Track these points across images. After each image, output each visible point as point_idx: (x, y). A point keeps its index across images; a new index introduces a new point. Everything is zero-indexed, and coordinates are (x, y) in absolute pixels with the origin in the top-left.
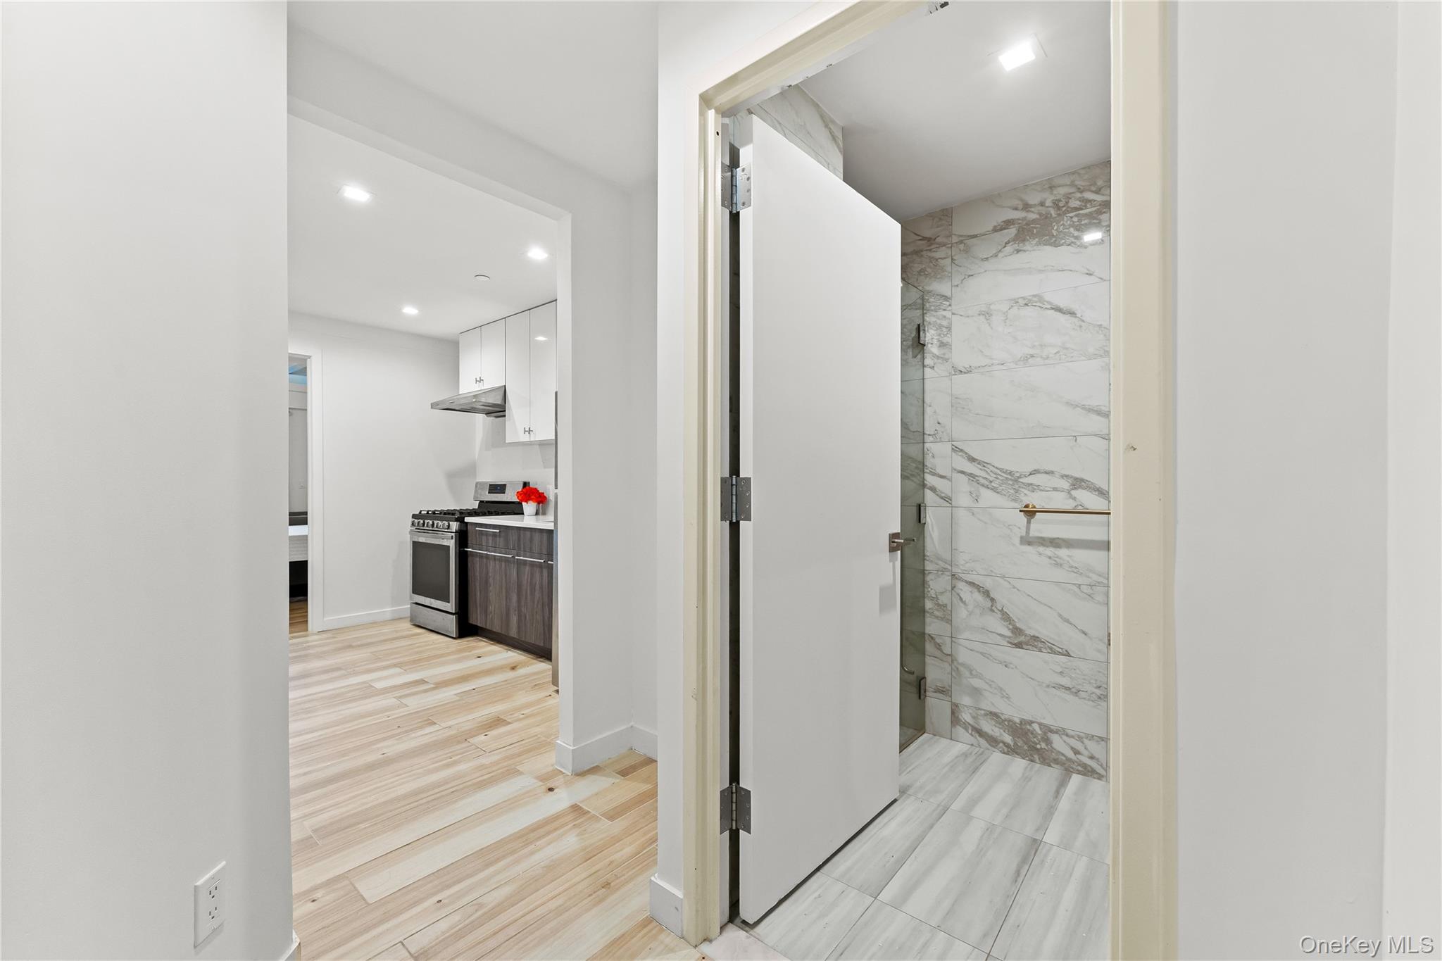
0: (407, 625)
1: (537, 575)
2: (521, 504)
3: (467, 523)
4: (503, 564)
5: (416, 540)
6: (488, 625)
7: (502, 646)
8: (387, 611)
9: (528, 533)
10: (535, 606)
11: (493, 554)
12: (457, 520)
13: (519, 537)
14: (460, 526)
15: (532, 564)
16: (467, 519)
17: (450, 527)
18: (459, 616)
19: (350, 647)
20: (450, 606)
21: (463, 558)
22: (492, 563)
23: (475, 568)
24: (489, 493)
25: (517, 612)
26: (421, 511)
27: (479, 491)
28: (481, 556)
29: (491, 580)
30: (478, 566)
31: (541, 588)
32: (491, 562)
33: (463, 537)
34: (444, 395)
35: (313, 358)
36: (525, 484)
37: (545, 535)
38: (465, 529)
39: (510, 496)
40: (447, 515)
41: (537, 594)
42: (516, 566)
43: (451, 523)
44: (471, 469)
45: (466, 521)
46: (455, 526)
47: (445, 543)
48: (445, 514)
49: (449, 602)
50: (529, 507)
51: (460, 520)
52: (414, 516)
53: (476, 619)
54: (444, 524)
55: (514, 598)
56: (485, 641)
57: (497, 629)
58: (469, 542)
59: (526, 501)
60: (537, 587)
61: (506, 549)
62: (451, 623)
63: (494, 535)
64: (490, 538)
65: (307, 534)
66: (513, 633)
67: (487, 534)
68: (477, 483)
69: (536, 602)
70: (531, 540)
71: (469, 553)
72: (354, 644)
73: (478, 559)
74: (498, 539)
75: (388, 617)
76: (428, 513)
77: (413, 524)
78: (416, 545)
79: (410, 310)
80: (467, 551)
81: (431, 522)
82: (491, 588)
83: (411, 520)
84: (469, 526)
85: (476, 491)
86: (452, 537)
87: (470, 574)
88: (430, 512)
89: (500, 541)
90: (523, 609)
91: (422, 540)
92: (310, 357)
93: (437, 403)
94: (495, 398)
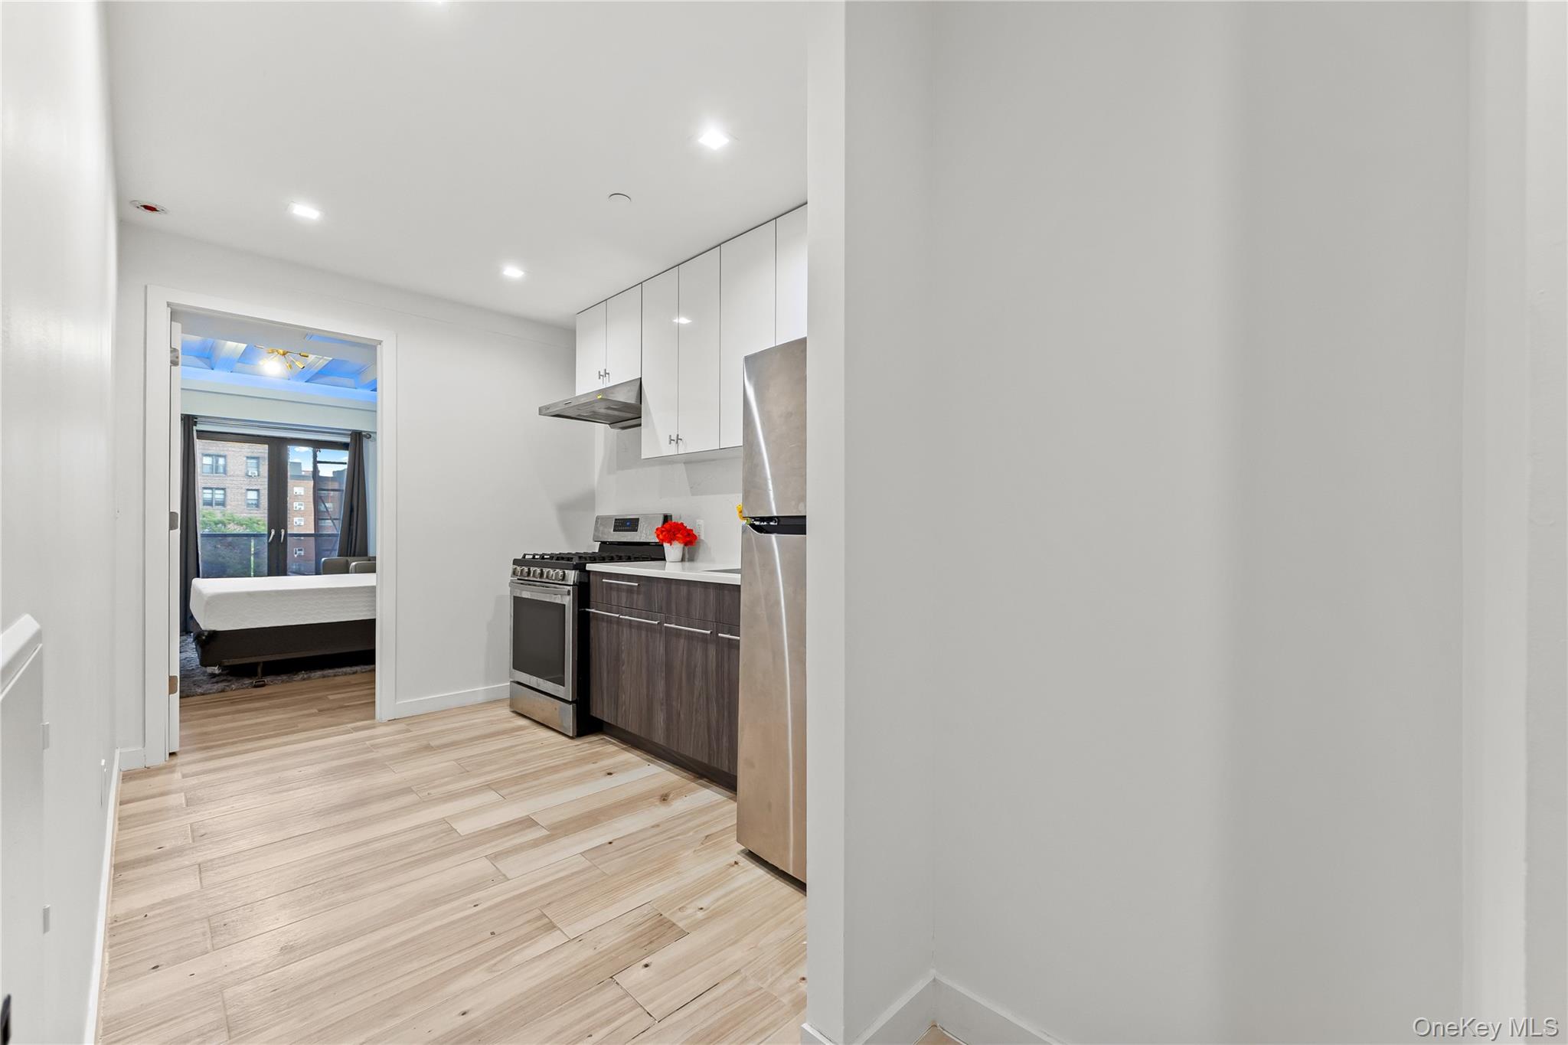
0: (505, 712)
1: (698, 654)
2: (662, 545)
3: (589, 572)
4: (644, 633)
5: (518, 595)
6: (619, 720)
7: (639, 753)
8: (480, 691)
9: (684, 589)
10: (695, 700)
11: (627, 617)
12: (575, 568)
13: (669, 593)
14: (580, 576)
15: (690, 636)
16: (590, 567)
17: (566, 579)
18: (577, 706)
19: (428, 748)
20: (566, 691)
21: (583, 621)
22: (626, 631)
23: (601, 637)
24: (614, 531)
25: (664, 707)
26: (525, 555)
27: (601, 528)
28: (609, 620)
29: (624, 656)
30: (604, 634)
31: (705, 672)
32: (625, 629)
33: (583, 592)
34: (556, 397)
35: (383, 344)
36: (667, 518)
37: (712, 593)
38: (586, 581)
39: (646, 534)
40: (561, 560)
41: (698, 683)
42: (663, 638)
43: (566, 571)
44: (588, 500)
45: (587, 569)
46: (572, 576)
47: (558, 600)
48: (558, 559)
49: (564, 686)
50: (673, 550)
51: (580, 568)
52: (516, 562)
53: (601, 710)
54: (557, 574)
55: (661, 686)
56: (613, 744)
57: (633, 728)
58: (592, 600)
59: (670, 542)
60: (699, 670)
61: (649, 612)
62: (567, 716)
63: (630, 589)
64: (624, 595)
65: (375, 584)
66: (659, 737)
67: (619, 587)
68: (598, 518)
69: (696, 693)
70: (689, 600)
71: (591, 614)
72: (432, 744)
73: (605, 624)
74: (635, 596)
75: (481, 699)
76: (534, 558)
77: (514, 573)
78: (518, 601)
79: (513, 272)
80: (589, 612)
81: (538, 571)
82: (624, 668)
83: (511, 567)
84: (591, 576)
85: (596, 529)
86: (569, 591)
87: (593, 644)
88: (536, 557)
89: (640, 600)
90: (674, 703)
91: (526, 595)
92: (380, 342)
93: (547, 408)
94: (627, 397)
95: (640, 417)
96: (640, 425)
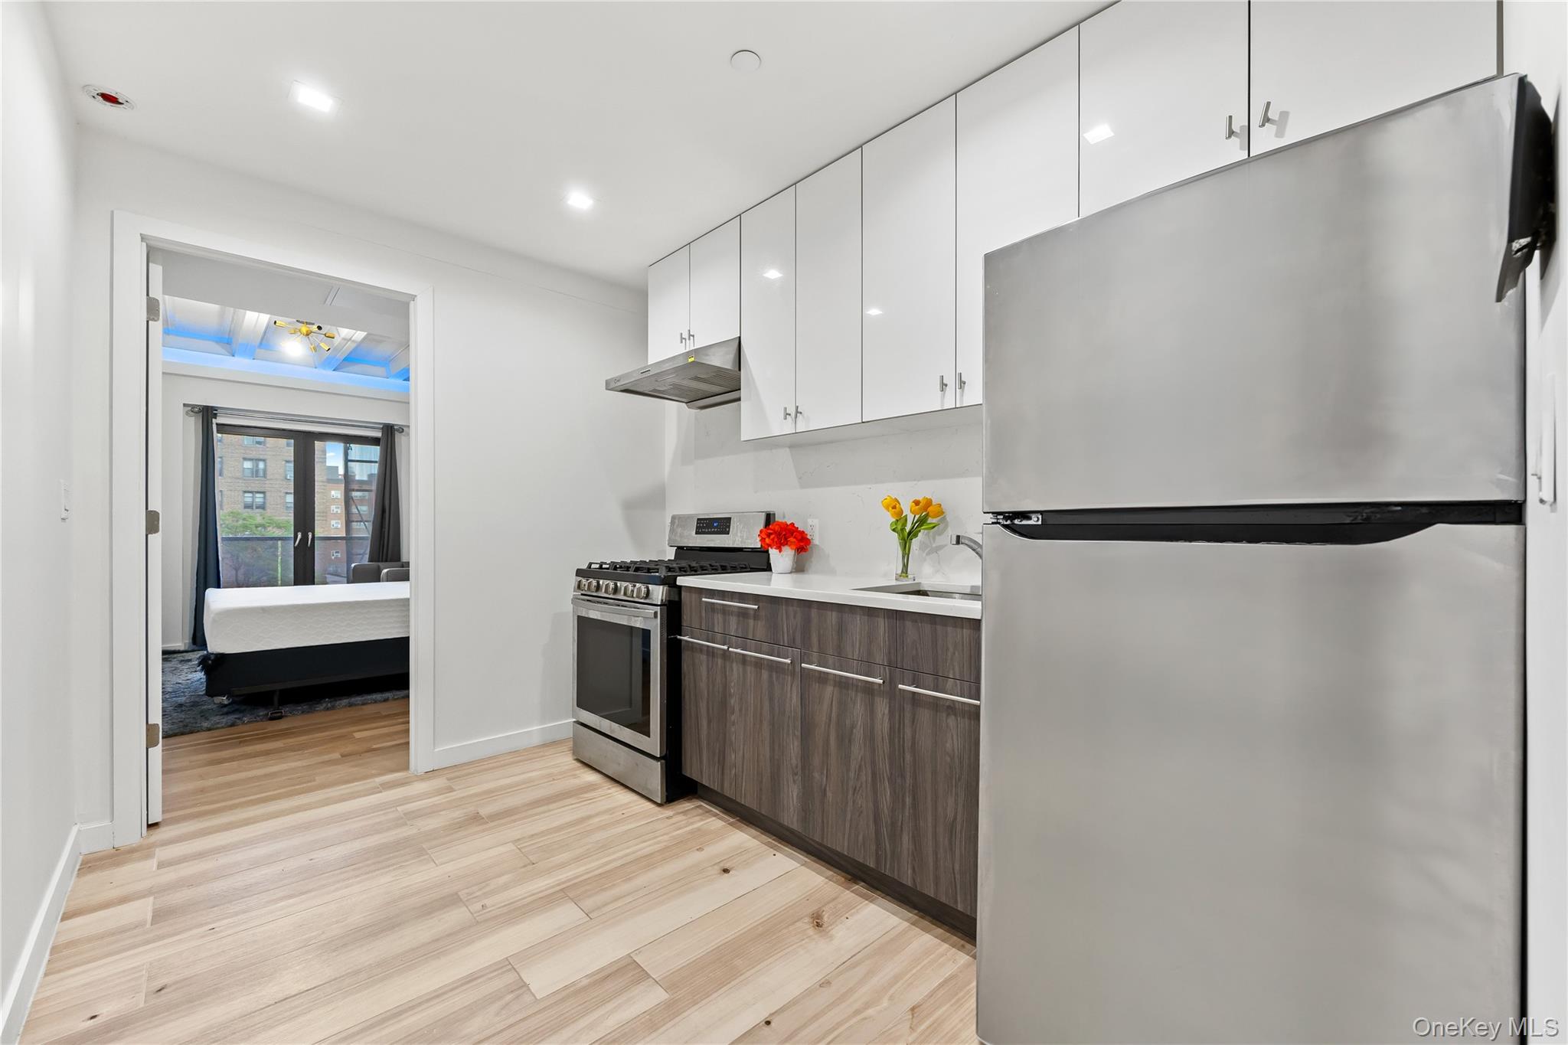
0: (567, 760)
1: (858, 709)
2: (767, 552)
3: (680, 587)
4: (765, 674)
5: (584, 614)
6: (726, 785)
7: (753, 831)
8: (533, 731)
9: (833, 617)
10: (852, 775)
11: (739, 651)
12: (662, 582)
13: (807, 621)
14: (669, 593)
15: (843, 684)
16: (682, 581)
17: (650, 596)
18: (666, 763)
19: (476, 819)
20: (653, 743)
21: (674, 651)
22: (736, 669)
23: (698, 675)
24: (696, 534)
25: (798, 778)
26: (590, 564)
27: (679, 530)
28: (711, 652)
29: (733, 701)
30: (703, 670)
31: (870, 736)
32: (734, 665)
33: (673, 612)
34: (625, 367)
35: (418, 299)
36: (769, 518)
37: (882, 624)
38: (677, 599)
39: (745, 536)
40: (641, 571)
41: (858, 751)
42: (797, 682)
43: (650, 587)
44: (656, 498)
45: (678, 583)
46: (659, 593)
47: (638, 623)
48: (637, 569)
49: (649, 737)
50: (781, 558)
51: (670, 582)
52: (580, 573)
53: (696, 768)
54: (639, 590)
55: (794, 747)
56: (716, 815)
57: (749, 800)
58: (684, 624)
59: (780, 549)
60: (859, 733)
61: (774, 644)
62: (653, 776)
63: (743, 614)
64: (733, 621)
65: (408, 596)
66: (791, 818)
67: (725, 610)
68: (674, 518)
69: (854, 765)
70: (841, 629)
71: (683, 643)
72: (484, 812)
73: (704, 657)
74: (751, 622)
75: (536, 741)
76: (601, 567)
77: (579, 586)
78: (583, 623)
79: (579, 200)
80: (680, 640)
81: (612, 585)
82: (733, 717)
83: (573, 580)
84: (683, 594)
85: (672, 531)
86: (656, 613)
87: (687, 682)
88: (604, 566)
89: (759, 629)
90: (816, 775)
91: (594, 614)
92: (413, 297)
93: (617, 380)
94: (722, 360)
95: (740, 389)
96: (739, 399)
